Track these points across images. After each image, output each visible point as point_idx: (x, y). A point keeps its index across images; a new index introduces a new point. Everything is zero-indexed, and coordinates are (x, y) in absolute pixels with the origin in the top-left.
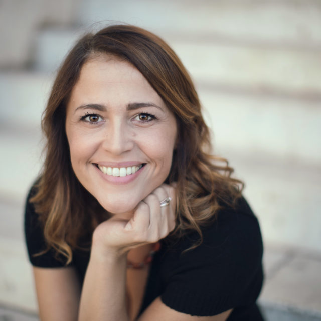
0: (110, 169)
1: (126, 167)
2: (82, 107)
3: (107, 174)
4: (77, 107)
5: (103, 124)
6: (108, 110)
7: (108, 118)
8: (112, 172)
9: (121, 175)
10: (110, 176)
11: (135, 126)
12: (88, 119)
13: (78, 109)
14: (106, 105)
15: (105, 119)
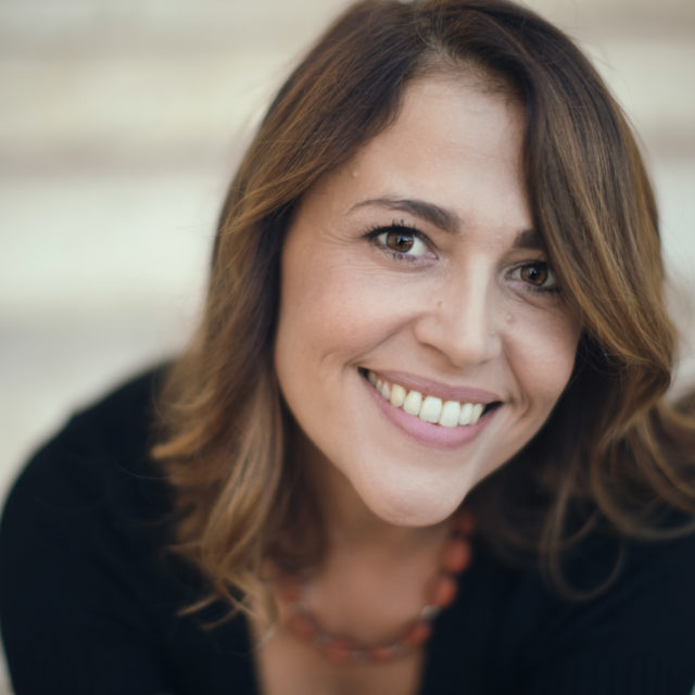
0: (415, 397)
1: (462, 403)
2: (384, 202)
3: (401, 408)
4: (365, 198)
5: (430, 266)
6: (463, 229)
7: (449, 251)
8: (421, 407)
9: (442, 422)
10: (410, 416)
11: (513, 295)
12: (383, 238)
13: (368, 203)
14: (461, 215)
15: (438, 253)
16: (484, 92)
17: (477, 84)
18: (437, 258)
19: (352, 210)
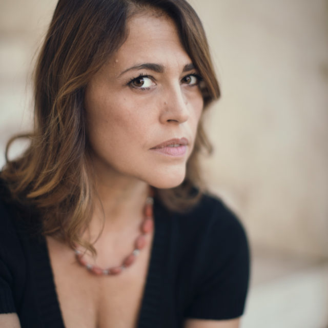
15: (156, 82)
16: (157, 17)
17: (153, 15)
18: (156, 84)
19: (121, 75)
